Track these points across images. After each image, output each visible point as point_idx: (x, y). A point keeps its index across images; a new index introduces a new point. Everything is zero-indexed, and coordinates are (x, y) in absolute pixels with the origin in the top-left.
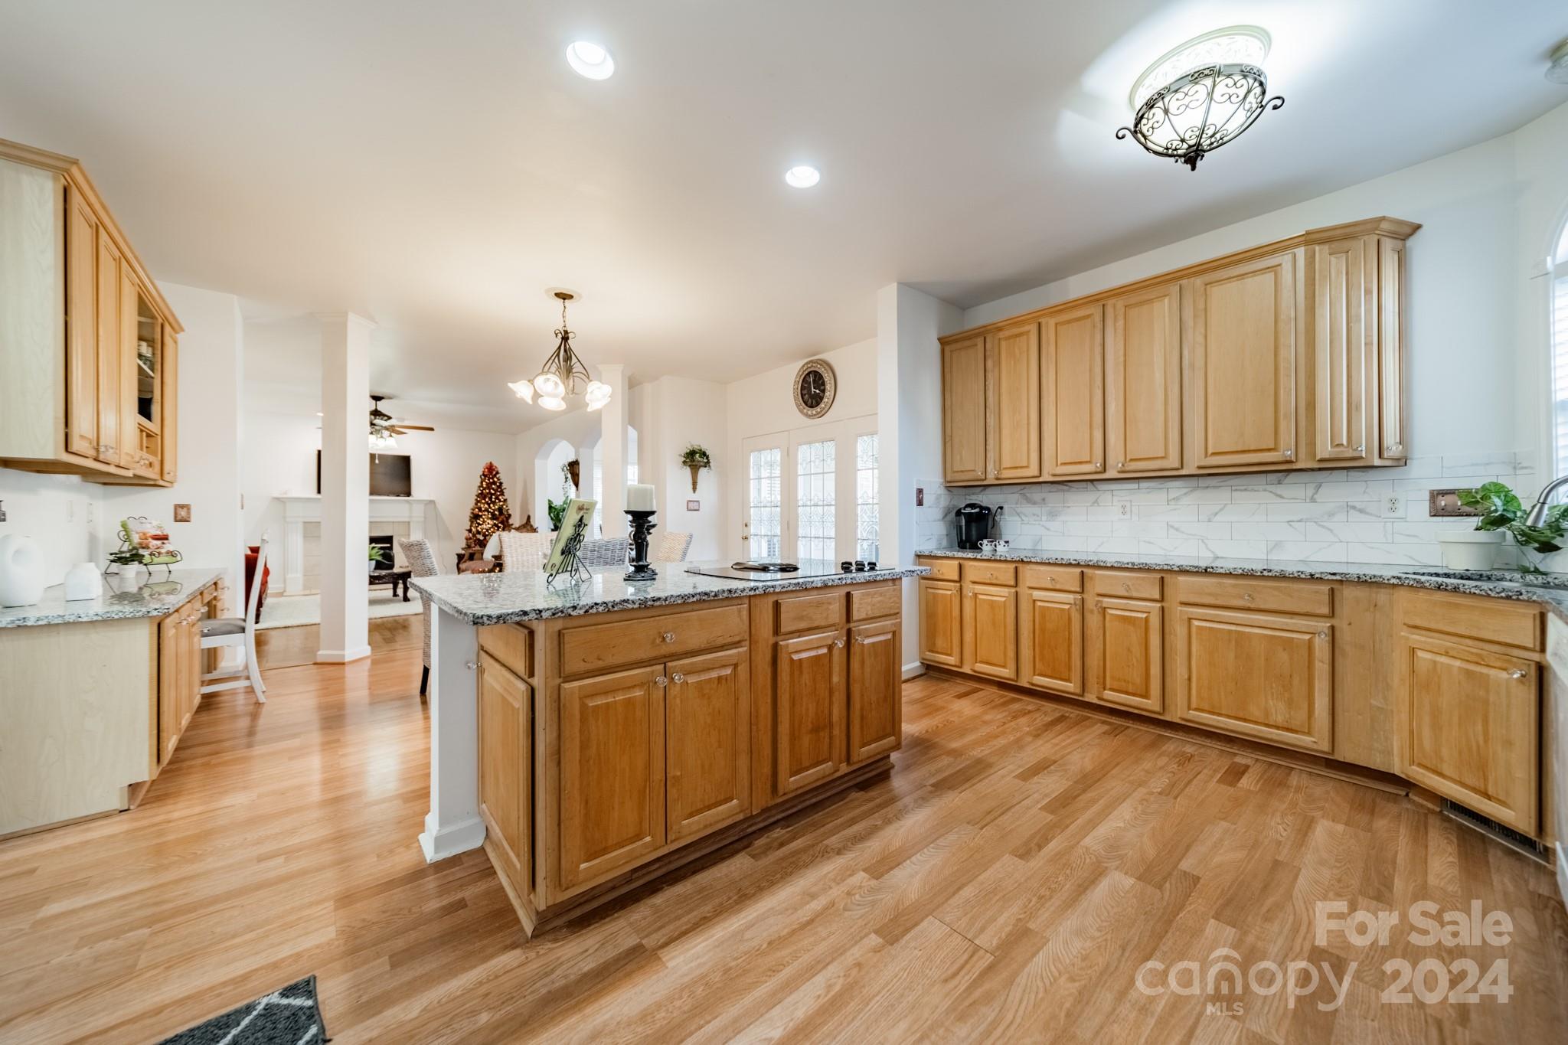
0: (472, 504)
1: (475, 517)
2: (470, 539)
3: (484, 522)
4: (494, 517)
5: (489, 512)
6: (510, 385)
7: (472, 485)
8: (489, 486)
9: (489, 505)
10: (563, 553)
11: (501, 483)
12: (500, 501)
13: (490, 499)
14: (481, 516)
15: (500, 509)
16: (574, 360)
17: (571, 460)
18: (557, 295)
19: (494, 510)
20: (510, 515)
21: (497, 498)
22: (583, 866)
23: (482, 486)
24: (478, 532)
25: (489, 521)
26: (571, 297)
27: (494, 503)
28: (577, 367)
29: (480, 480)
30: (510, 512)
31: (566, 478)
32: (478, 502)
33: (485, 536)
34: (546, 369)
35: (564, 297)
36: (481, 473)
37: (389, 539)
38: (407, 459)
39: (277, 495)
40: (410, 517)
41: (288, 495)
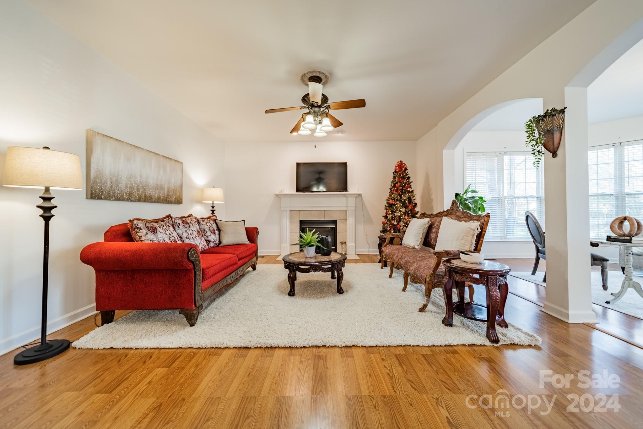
0: (387, 195)
1: (390, 206)
2: (387, 224)
4: (404, 206)
5: (400, 201)
8: (400, 180)
9: (400, 196)
11: (409, 178)
12: (408, 192)
13: (401, 191)
14: (394, 205)
15: (409, 199)
19: (404, 200)
20: (416, 205)
21: (406, 190)
23: (394, 180)
27: (404, 194)
29: (393, 176)
32: (391, 194)
36: (394, 170)
37: (334, 222)
38: (345, 164)
39: (277, 193)
40: (347, 207)
41: (282, 193)
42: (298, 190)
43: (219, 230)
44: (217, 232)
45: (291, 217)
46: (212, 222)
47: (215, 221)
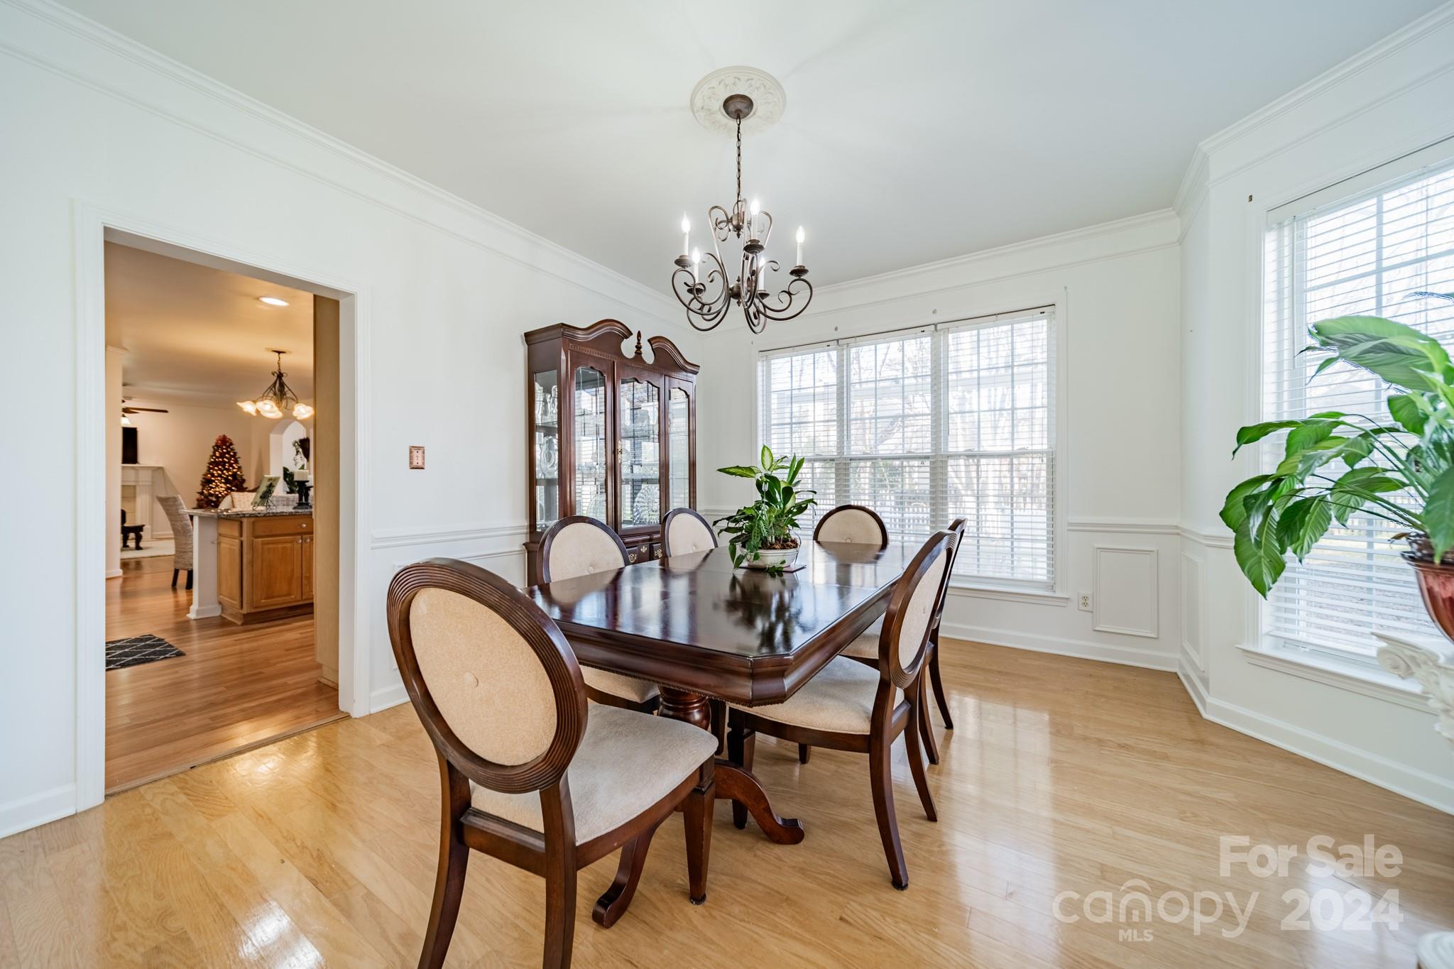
0: (204, 470)
1: (207, 482)
2: (202, 500)
3: (217, 486)
4: (227, 481)
5: (222, 477)
6: (238, 403)
7: (205, 455)
8: (222, 455)
9: (222, 471)
10: (261, 497)
11: (235, 453)
12: (234, 468)
13: (224, 466)
14: (214, 481)
15: (234, 475)
16: (286, 389)
17: (302, 437)
18: (274, 351)
19: (228, 476)
20: (244, 481)
21: (231, 465)
22: (263, 601)
23: (214, 455)
24: (211, 495)
25: (223, 485)
26: (284, 352)
27: (228, 470)
28: (289, 394)
29: (212, 450)
30: (244, 477)
31: (298, 452)
32: (210, 468)
33: (217, 497)
34: (266, 394)
35: (278, 352)
36: (214, 444)
38: (134, 431)
40: (136, 481)
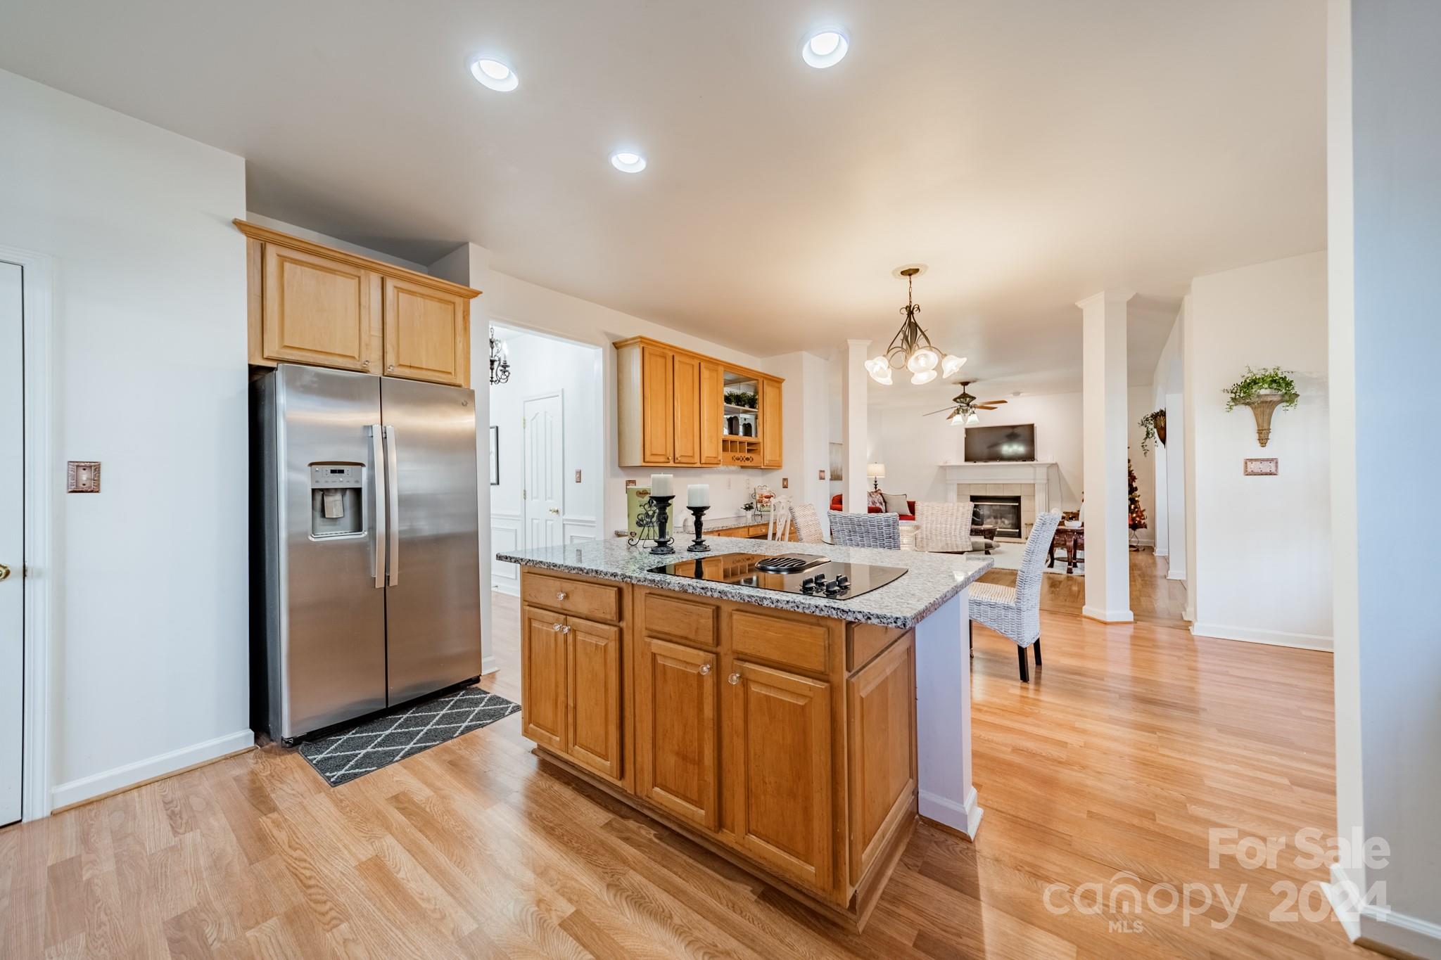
18: (903, 273)
26: (917, 271)
35: (909, 273)
37: (1017, 499)
38: (1031, 427)
39: (942, 464)
40: (1034, 479)
41: (948, 464)
42: (967, 460)
43: (885, 501)
44: (884, 504)
45: (958, 492)
46: (879, 495)
47: (881, 494)
